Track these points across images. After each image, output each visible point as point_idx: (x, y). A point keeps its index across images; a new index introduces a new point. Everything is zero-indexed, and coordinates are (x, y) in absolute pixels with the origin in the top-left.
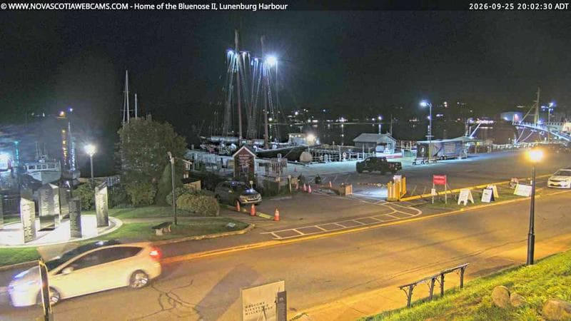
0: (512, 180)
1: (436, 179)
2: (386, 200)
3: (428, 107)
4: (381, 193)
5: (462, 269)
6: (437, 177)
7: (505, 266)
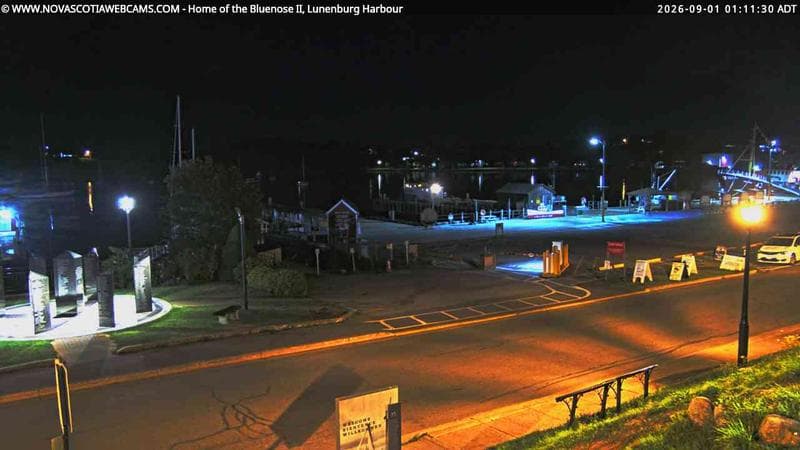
0: (718, 249)
1: (611, 247)
2: (541, 275)
3: (600, 145)
4: (535, 267)
5: (647, 373)
6: (613, 244)
7: (707, 370)
